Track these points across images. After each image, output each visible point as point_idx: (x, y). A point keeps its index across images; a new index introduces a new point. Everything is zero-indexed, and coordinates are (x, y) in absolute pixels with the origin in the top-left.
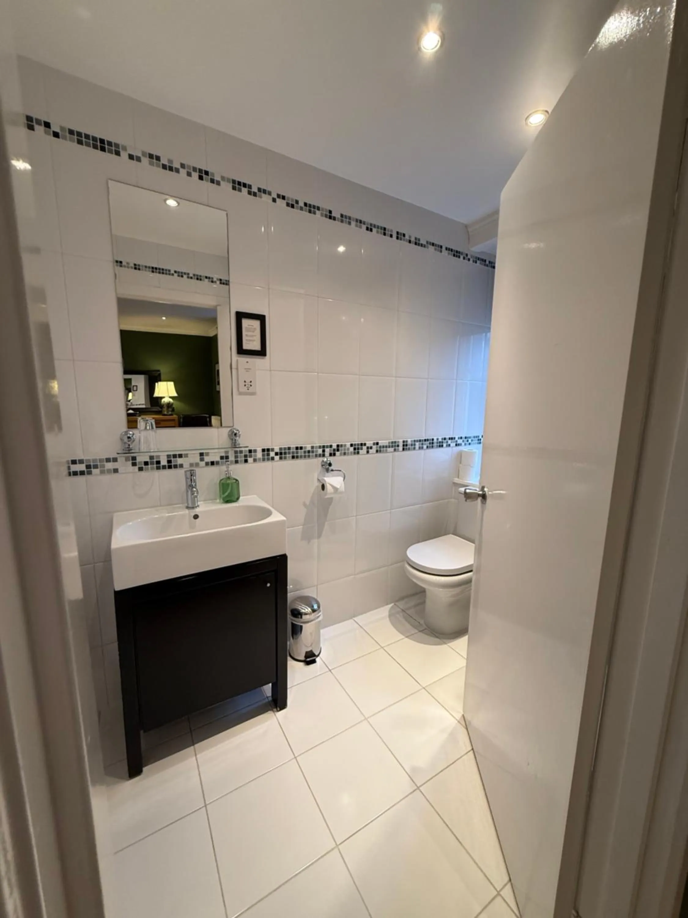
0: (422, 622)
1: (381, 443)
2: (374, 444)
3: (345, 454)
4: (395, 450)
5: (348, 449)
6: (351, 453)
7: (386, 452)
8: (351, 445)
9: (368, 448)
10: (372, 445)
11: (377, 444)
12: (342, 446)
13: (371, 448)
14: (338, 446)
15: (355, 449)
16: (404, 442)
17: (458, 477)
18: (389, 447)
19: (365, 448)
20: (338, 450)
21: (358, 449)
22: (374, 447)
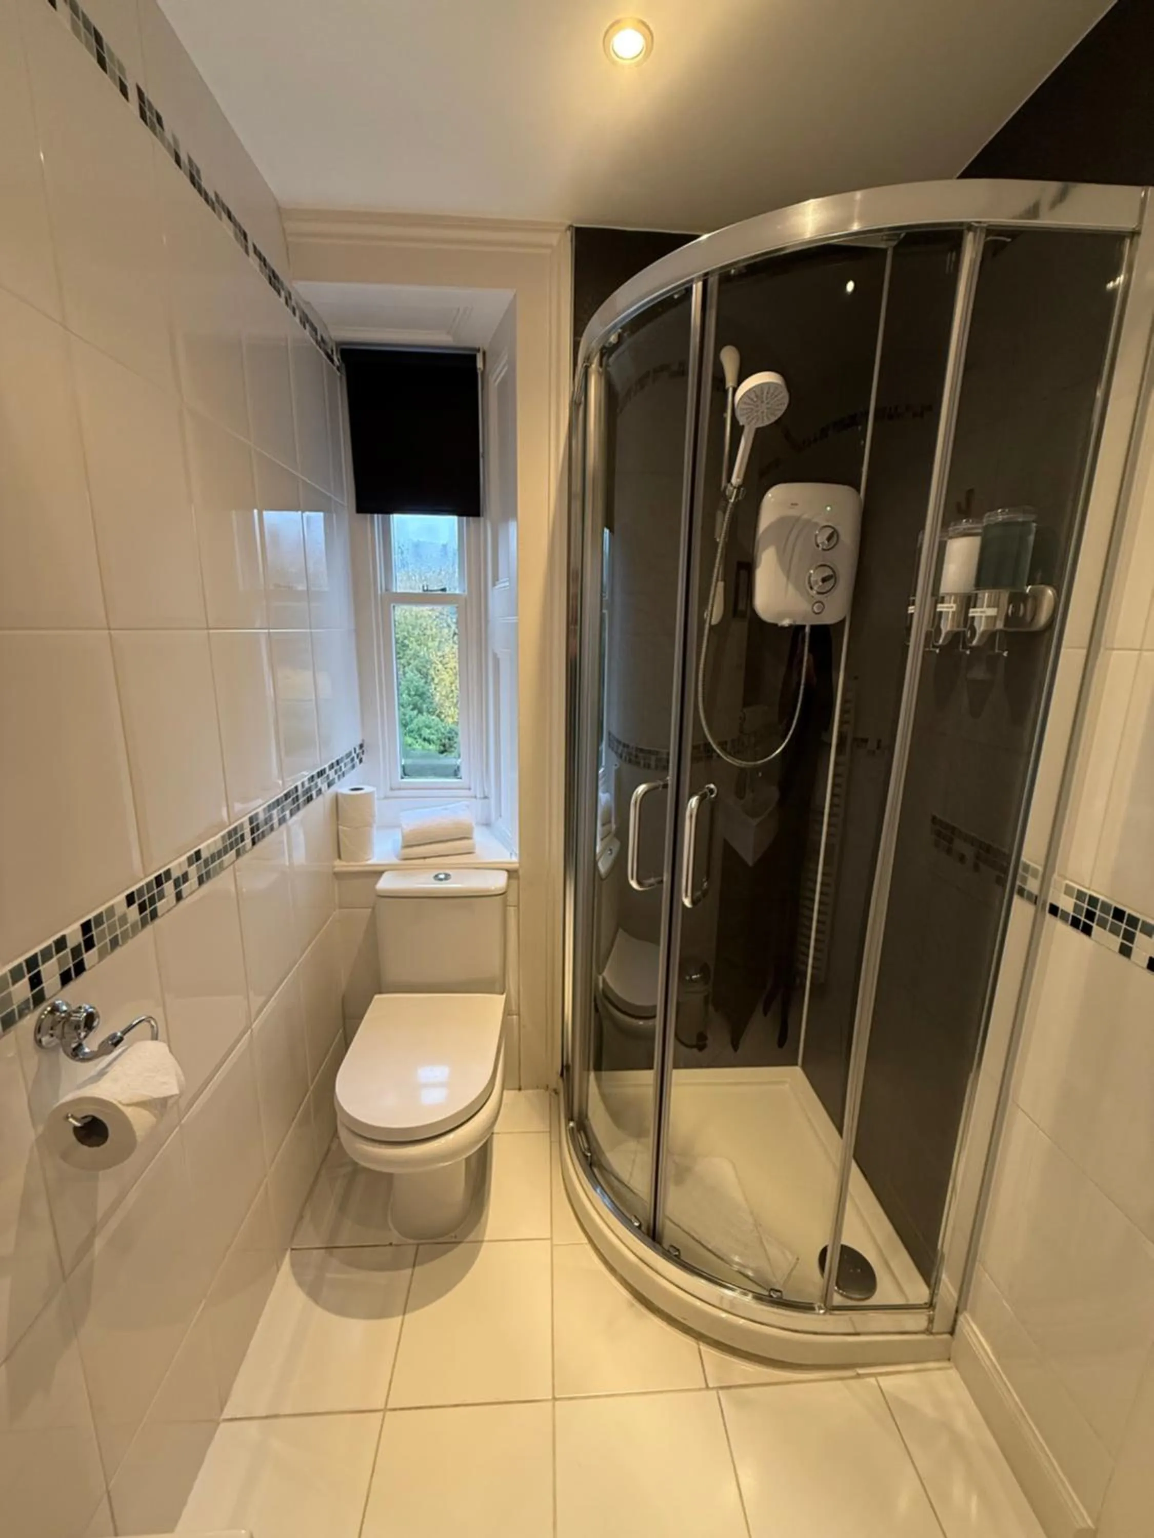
0: (395, 1236)
1: (208, 846)
2: (190, 861)
3: (115, 943)
4: (238, 854)
5: (123, 919)
6: (134, 926)
7: (221, 868)
8: (130, 900)
9: (177, 884)
10: (185, 868)
11: (198, 854)
12: (99, 919)
13: (185, 877)
14: (86, 927)
15: (142, 908)
16: (251, 820)
17: (339, 857)
18: (226, 852)
19: (169, 887)
20: (89, 944)
21: (152, 900)
22: (193, 872)
